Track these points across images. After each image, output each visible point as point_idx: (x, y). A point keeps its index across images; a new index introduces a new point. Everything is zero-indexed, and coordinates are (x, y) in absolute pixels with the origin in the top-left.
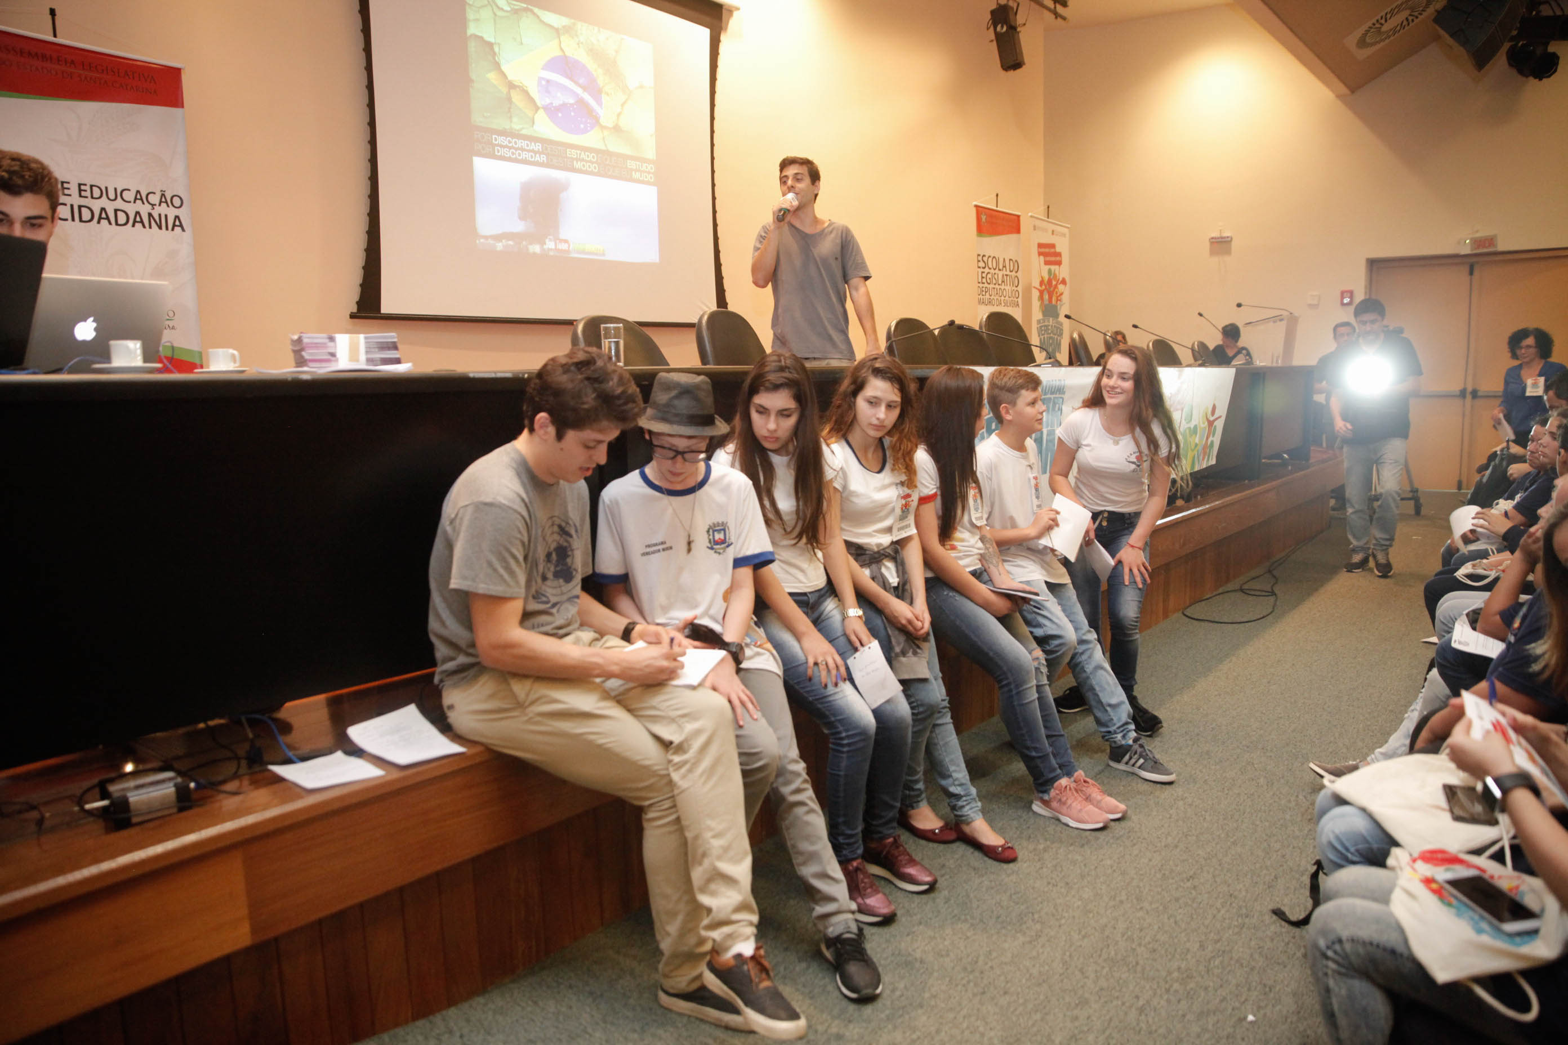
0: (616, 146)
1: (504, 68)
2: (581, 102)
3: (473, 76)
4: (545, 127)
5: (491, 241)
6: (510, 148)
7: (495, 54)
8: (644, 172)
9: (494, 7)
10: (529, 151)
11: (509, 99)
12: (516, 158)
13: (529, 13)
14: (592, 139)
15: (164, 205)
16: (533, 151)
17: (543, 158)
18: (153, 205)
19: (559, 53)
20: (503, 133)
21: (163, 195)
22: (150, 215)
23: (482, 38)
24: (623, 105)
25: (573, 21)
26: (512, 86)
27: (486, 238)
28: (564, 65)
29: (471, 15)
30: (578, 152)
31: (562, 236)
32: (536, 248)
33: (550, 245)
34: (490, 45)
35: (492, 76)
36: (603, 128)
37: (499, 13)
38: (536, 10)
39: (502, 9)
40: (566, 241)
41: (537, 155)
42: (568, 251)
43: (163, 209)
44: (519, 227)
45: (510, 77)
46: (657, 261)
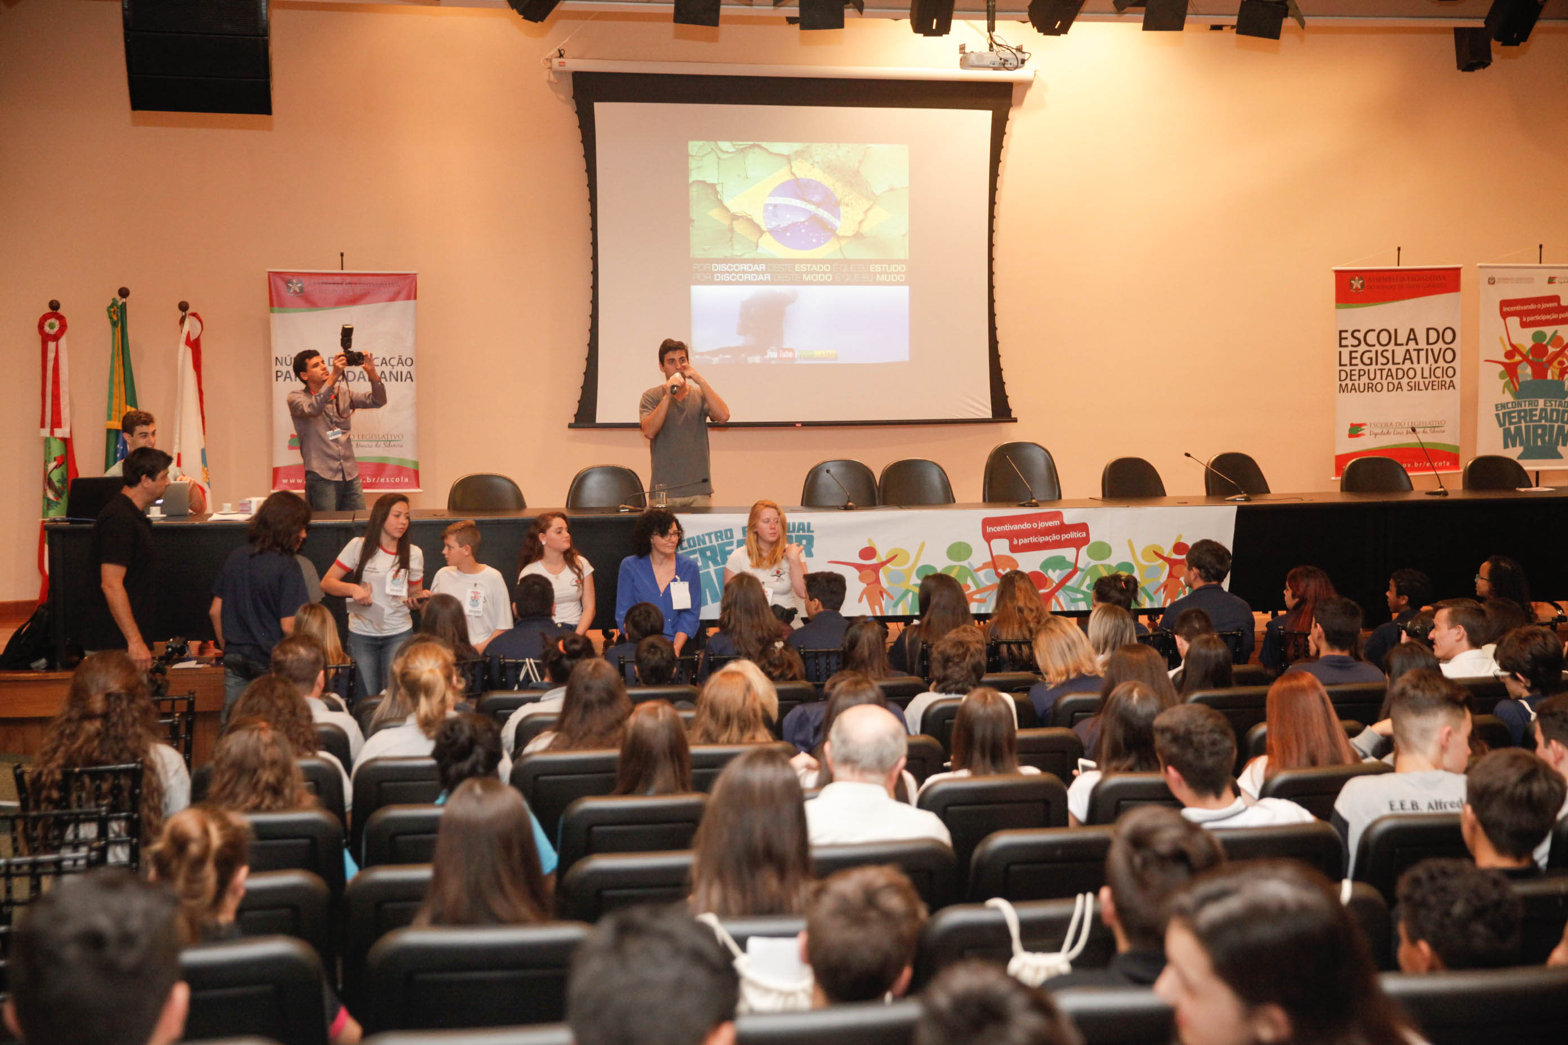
0: (853, 252)
1: (726, 203)
2: (814, 219)
3: (694, 215)
4: (771, 248)
5: (706, 357)
6: (730, 273)
7: (717, 193)
8: (891, 273)
9: (718, 151)
10: (751, 273)
11: (732, 230)
12: (737, 281)
13: (757, 150)
14: (827, 250)
15: (400, 365)
16: (756, 272)
17: (768, 277)
18: (393, 366)
19: (789, 177)
20: (725, 261)
21: (400, 359)
22: (391, 373)
23: (704, 182)
24: (866, 212)
25: (807, 144)
26: (734, 217)
27: (702, 354)
28: (797, 188)
29: (693, 164)
30: (809, 265)
31: (785, 346)
32: (757, 359)
33: (772, 354)
34: (713, 186)
35: (715, 213)
36: (839, 238)
37: (723, 156)
38: (764, 144)
39: (727, 152)
40: (791, 350)
41: (761, 275)
42: (793, 359)
43: (400, 368)
44: (739, 341)
45: (733, 210)
46: (907, 359)
